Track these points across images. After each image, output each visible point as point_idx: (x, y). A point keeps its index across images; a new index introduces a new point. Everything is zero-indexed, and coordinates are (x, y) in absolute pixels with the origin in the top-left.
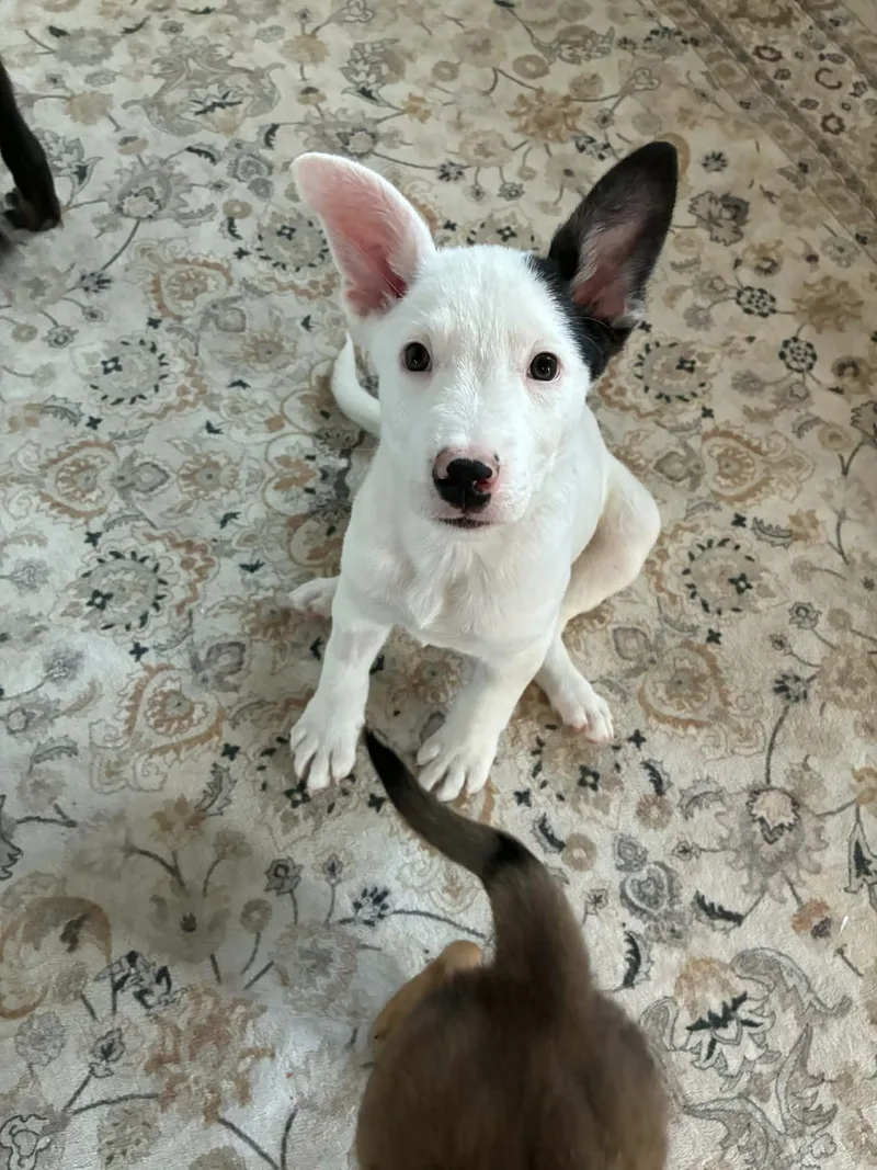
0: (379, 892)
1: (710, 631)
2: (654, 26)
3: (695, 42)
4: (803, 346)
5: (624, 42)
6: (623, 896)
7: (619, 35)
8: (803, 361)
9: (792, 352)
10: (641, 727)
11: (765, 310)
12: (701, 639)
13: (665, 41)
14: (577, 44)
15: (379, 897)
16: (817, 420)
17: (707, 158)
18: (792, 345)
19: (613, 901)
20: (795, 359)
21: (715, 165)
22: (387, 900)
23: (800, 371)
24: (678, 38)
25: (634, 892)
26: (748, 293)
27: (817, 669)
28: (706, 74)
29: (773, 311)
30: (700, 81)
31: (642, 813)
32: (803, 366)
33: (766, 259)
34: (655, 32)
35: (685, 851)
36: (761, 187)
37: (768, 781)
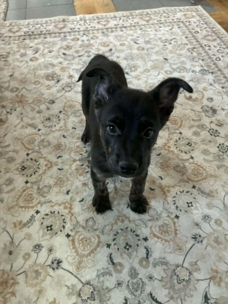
0: (59, 261)
1: (176, 215)
2: (202, 68)
3: (212, 73)
4: (225, 146)
5: (193, 71)
6: (128, 285)
7: (192, 70)
8: (224, 150)
9: (221, 147)
10: (148, 236)
11: (216, 135)
12: (173, 216)
13: (204, 72)
14: (182, 69)
15: (59, 262)
16: (224, 166)
17: (208, 98)
18: (222, 145)
19: (124, 286)
20: (222, 149)
21: (210, 100)
22: (60, 264)
23: (223, 152)
24: (208, 72)
25: (131, 285)
26: (212, 130)
27: (207, 235)
28: (214, 80)
29: (218, 136)
30: (211, 81)
31: (141, 262)
32: (224, 151)
33: (219, 123)
34: (202, 70)
35: (151, 278)
36: (221, 107)
37: (183, 264)
